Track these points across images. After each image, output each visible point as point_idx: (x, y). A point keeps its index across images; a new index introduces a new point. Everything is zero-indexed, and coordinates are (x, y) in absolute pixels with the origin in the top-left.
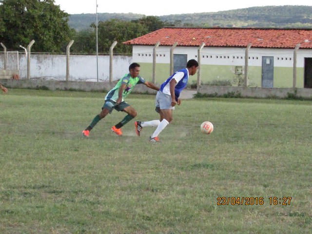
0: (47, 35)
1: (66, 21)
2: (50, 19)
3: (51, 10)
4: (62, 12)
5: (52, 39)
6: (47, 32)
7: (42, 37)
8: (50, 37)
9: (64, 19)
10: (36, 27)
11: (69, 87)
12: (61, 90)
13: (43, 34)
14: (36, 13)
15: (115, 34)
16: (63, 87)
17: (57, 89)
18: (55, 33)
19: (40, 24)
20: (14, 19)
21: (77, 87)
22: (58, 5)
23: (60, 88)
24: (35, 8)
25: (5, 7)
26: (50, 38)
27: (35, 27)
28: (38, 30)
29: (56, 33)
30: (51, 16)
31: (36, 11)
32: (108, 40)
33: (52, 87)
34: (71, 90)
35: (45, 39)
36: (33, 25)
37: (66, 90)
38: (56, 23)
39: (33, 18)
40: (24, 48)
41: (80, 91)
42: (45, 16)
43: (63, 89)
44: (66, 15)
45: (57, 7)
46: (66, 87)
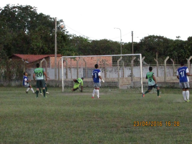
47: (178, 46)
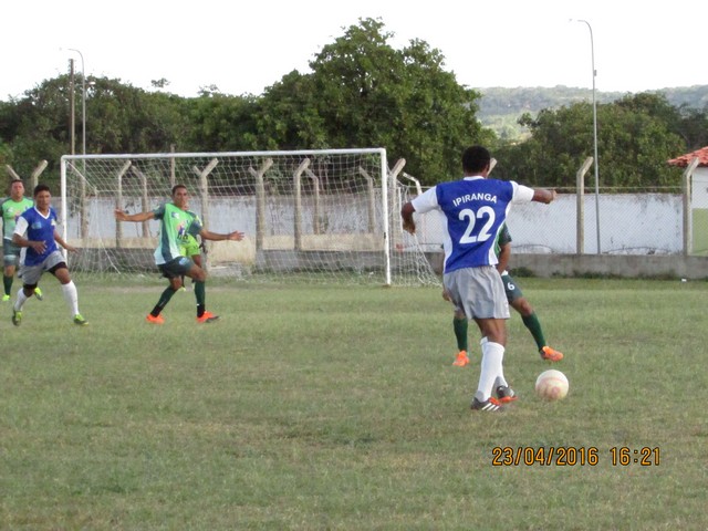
0: (427, 146)
1: (473, 111)
2: (434, 107)
3: (435, 83)
4: (461, 88)
5: (440, 156)
6: (428, 138)
7: (417, 153)
8: (435, 151)
9: (467, 105)
10: (400, 127)
11: (584, 267)
12: (565, 277)
13: (418, 145)
14: (399, 92)
15: (584, 142)
16: (569, 268)
17: (554, 274)
18: (446, 143)
19: (408, 118)
20: (345, 109)
21: (603, 269)
22: (449, 71)
23: (562, 272)
24: (397, 81)
25: (324, 80)
26: (436, 155)
27: (397, 128)
28: (406, 134)
29: (450, 142)
30: (435, 99)
31: (400, 87)
32: (567, 155)
33: (542, 269)
34: (589, 276)
35: (423, 156)
36: (393, 124)
37: (577, 275)
38: (449, 117)
39: (392, 104)
40: (413, 179)
41: (611, 276)
42: (423, 100)
43: (570, 272)
44: (470, 95)
45: (450, 77)
46: (577, 268)
47: (229, 119)
